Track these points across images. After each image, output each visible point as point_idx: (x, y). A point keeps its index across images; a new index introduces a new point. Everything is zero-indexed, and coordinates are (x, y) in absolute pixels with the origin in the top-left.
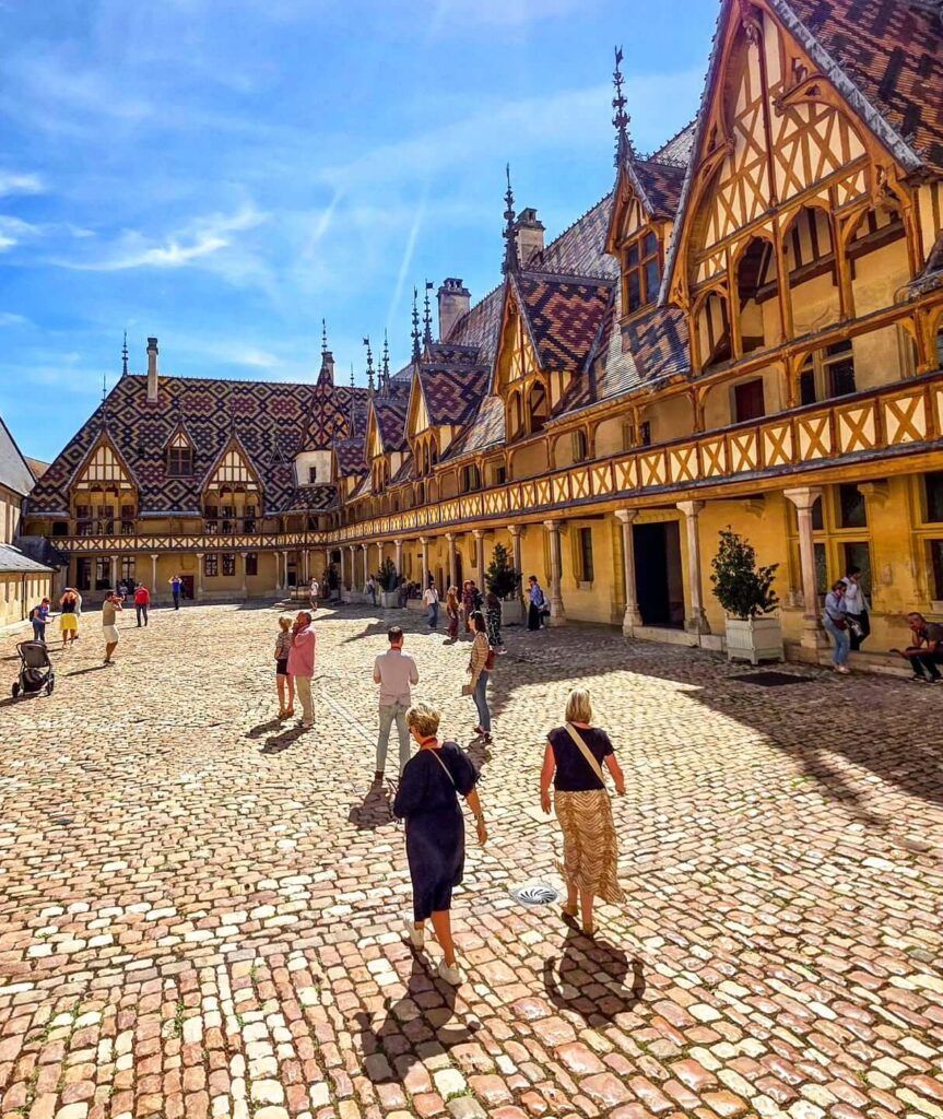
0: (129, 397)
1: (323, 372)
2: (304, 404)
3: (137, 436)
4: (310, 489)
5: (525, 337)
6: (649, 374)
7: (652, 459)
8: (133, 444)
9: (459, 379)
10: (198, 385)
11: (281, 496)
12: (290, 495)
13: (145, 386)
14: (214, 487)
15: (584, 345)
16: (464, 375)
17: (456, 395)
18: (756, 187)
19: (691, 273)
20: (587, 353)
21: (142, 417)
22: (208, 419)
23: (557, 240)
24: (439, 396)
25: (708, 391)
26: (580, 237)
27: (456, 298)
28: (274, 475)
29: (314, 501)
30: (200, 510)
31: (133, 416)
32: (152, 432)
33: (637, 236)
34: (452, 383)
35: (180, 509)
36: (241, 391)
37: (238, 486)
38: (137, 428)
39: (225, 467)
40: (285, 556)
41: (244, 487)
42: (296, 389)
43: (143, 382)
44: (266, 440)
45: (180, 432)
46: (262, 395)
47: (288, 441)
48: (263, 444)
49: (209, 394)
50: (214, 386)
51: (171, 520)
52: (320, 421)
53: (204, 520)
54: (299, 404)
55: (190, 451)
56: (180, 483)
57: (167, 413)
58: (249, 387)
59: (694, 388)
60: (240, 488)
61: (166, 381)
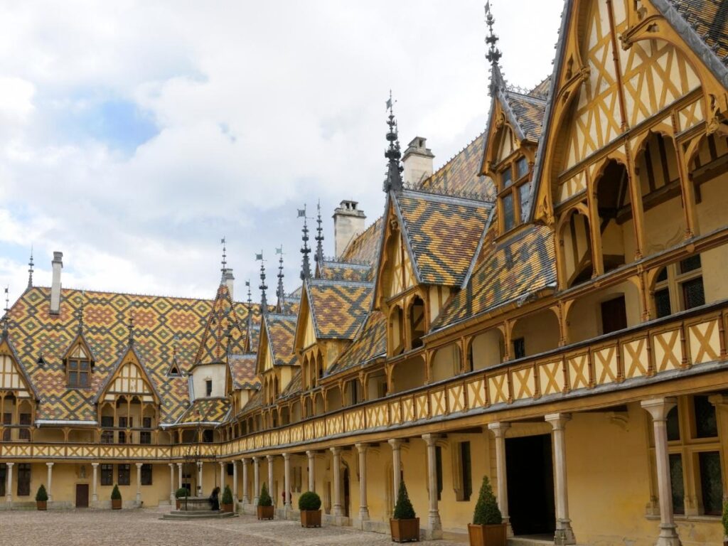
0: (33, 308)
1: (221, 288)
2: (203, 319)
3: (39, 346)
4: (206, 400)
5: (406, 254)
6: (520, 289)
7: (523, 373)
8: (33, 354)
9: (347, 295)
10: (100, 298)
11: (177, 408)
12: (187, 408)
13: (48, 298)
14: (110, 397)
15: (463, 262)
16: (352, 291)
17: (344, 311)
18: (610, 113)
19: (555, 193)
20: (466, 270)
21: (44, 327)
22: (108, 331)
23: (445, 166)
24: (326, 311)
25: (573, 305)
26: (465, 164)
27: (352, 219)
28: (170, 388)
29: (209, 414)
30: (96, 420)
31: (34, 326)
32: (52, 342)
33: (511, 160)
34: (340, 299)
35: (77, 418)
36: (141, 304)
37: (134, 398)
38: (38, 338)
39: (122, 378)
40: (180, 467)
41: (140, 399)
42: (196, 303)
43: (47, 294)
44: (164, 353)
45: (80, 344)
46: (162, 309)
47: (186, 354)
48: (161, 356)
49: (110, 307)
50: (116, 300)
51: (67, 428)
52: (217, 335)
53: (100, 430)
54: (199, 319)
55: (88, 362)
56: (77, 392)
57: (68, 324)
58: (150, 301)
59: (560, 302)
60: (136, 400)
61: (69, 293)
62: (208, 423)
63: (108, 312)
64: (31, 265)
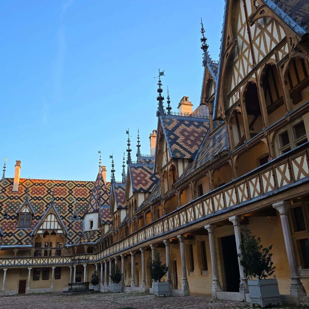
0: (4, 188)
1: (99, 175)
2: (91, 191)
3: (5, 207)
4: (90, 231)
7: (218, 196)
8: (2, 212)
9: (149, 171)
10: (39, 182)
11: (76, 236)
12: (80, 236)
13: (12, 183)
14: (40, 232)
15: (195, 147)
16: (152, 169)
17: (147, 178)
18: (248, 60)
20: (197, 151)
21: (9, 198)
24: (138, 178)
25: (237, 158)
28: (72, 226)
29: (91, 238)
30: (32, 244)
32: (13, 205)
34: (146, 173)
35: (22, 244)
36: (60, 185)
37: (53, 231)
38: (5, 203)
39: (47, 221)
40: (75, 268)
41: (56, 232)
42: (88, 183)
43: (12, 181)
44: (70, 208)
45: (26, 205)
46: (70, 187)
47: (81, 208)
48: (69, 210)
49: (44, 187)
50: (47, 183)
51: (16, 250)
52: (96, 198)
53: (33, 249)
54: (89, 191)
55: (30, 214)
56: (24, 230)
57: (22, 196)
58: (64, 183)
59: (231, 157)
60: (54, 233)
61: (23, 181)
62: (90, 243)
63: (43, 189)
64: (5, 167)
